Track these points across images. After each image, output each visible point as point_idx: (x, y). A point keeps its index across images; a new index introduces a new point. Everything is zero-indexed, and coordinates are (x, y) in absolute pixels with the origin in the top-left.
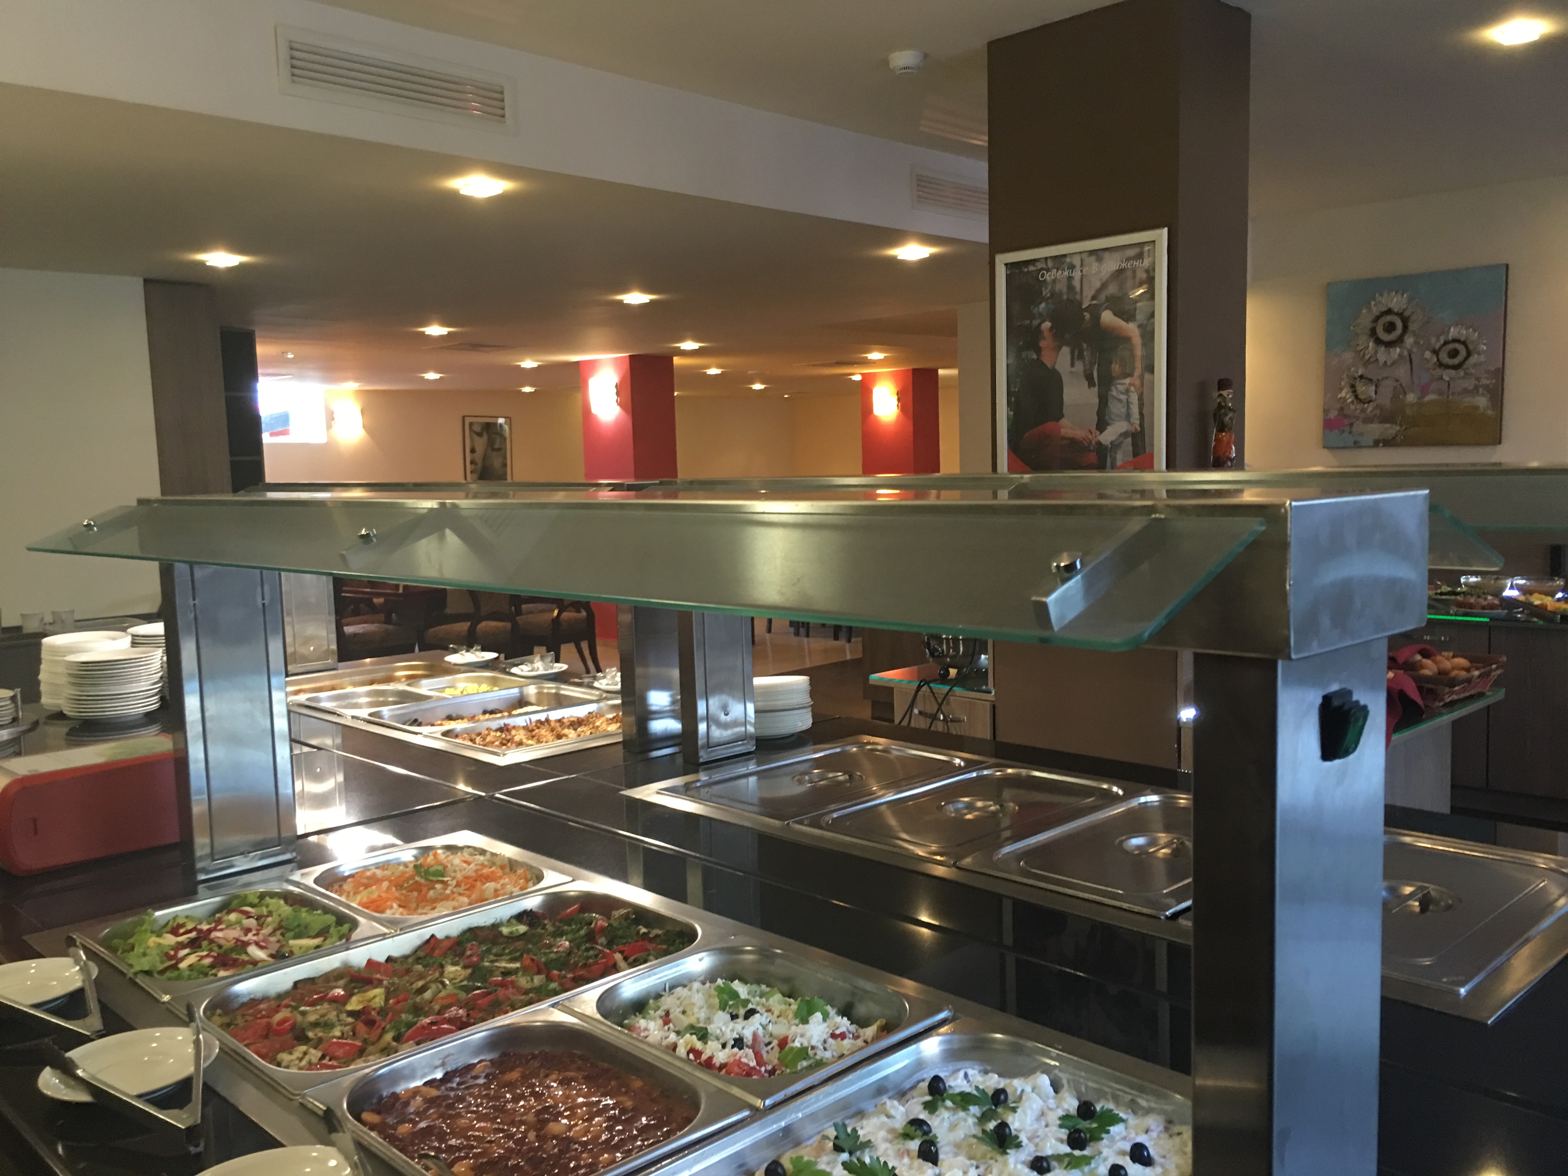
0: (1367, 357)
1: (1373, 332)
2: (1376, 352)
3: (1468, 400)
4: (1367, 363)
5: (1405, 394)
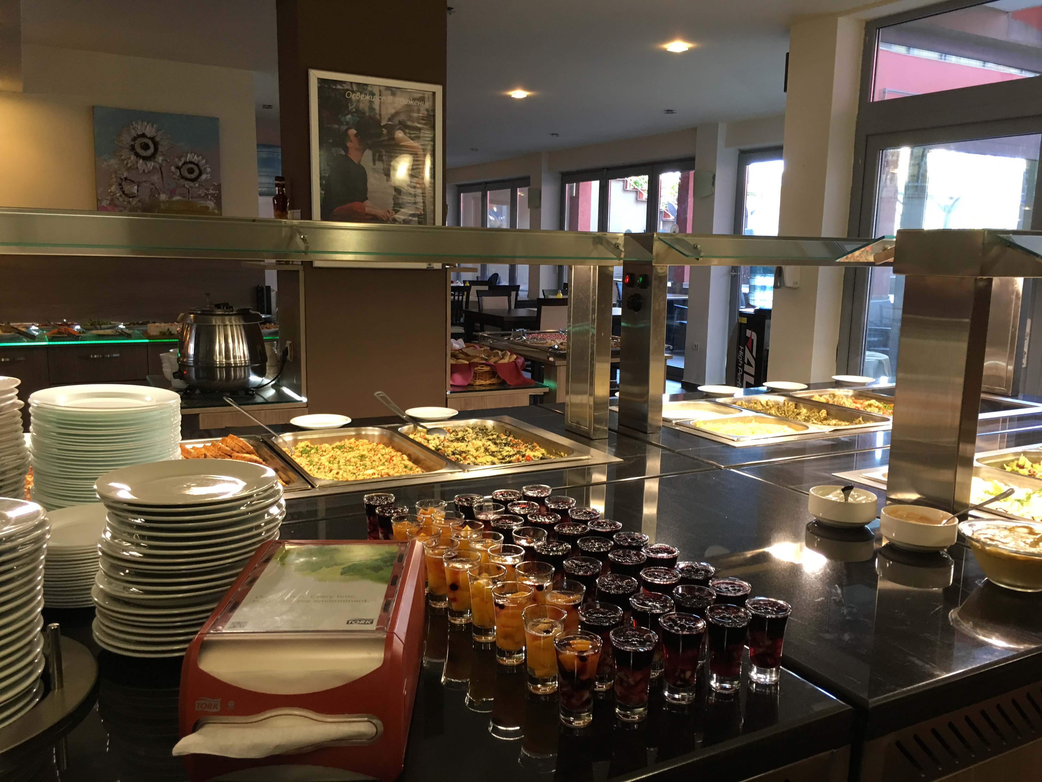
0: (129, 165)
1: (133, 148)
2: (137, 162)
3: (202, 203)
4: (129, 169)
5: (159, 194)
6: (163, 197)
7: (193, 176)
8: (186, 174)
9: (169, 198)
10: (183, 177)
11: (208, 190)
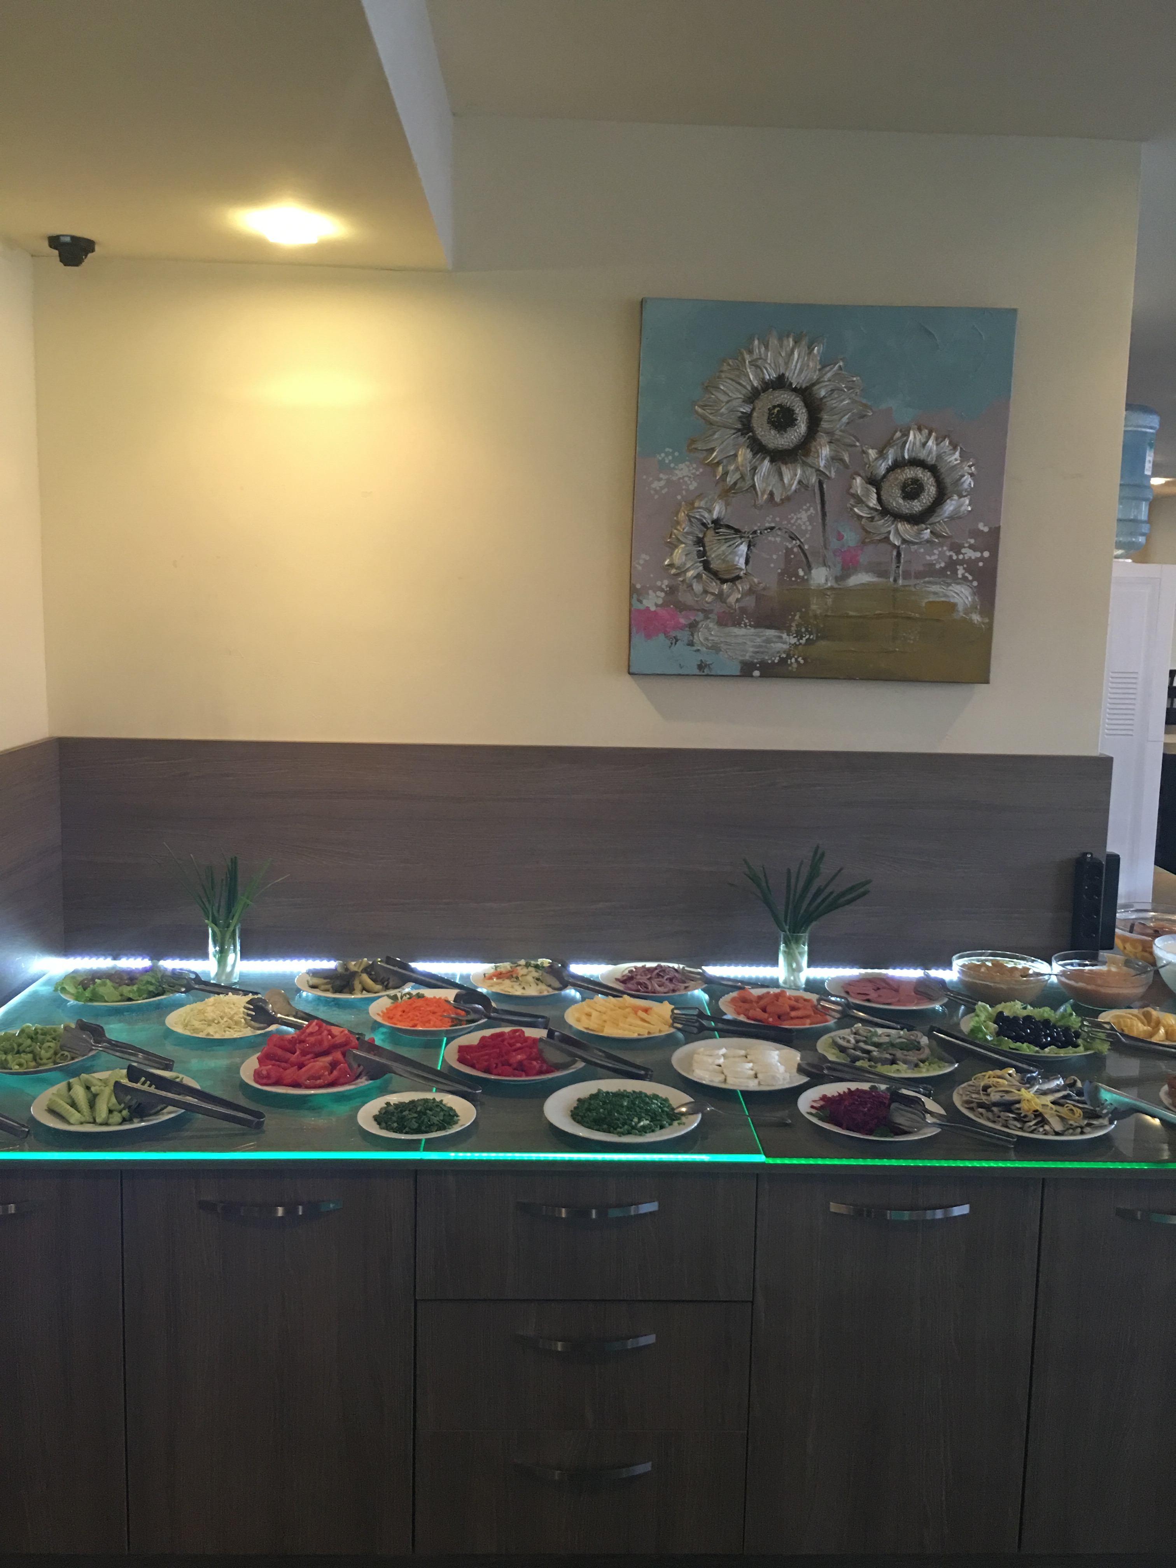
0: (730, 480)
1: (746, 426)
2: (754, 469)
3: (937, 591)
4: (728, 493)
5: (810, 567)
6: (820, 576)
7: (917, 506)
8: (897, 502)
9: (837, 579)
10: (885, 511)
11: (957, 548)
